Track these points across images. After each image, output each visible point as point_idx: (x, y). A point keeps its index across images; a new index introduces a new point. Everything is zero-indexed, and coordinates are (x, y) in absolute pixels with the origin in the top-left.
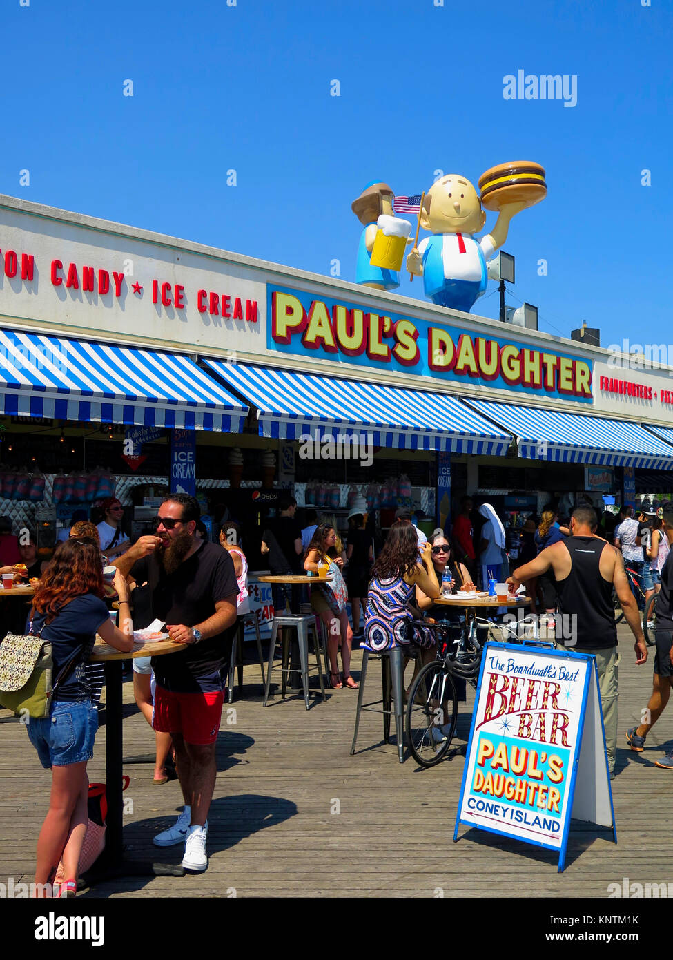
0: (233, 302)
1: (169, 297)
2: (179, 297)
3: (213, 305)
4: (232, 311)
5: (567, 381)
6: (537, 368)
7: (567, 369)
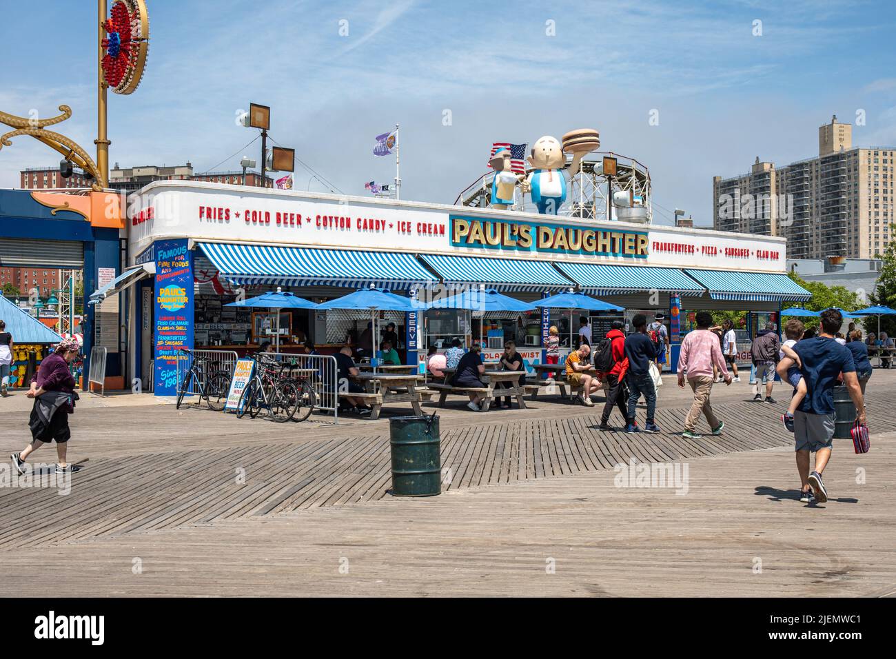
0: (433, 227)
1: (404, 227)
2: (409, 227)
3: (424, 228)
4: (432, 230)
5: (630, 247)
6: (608, 242)
7: (630, 240)
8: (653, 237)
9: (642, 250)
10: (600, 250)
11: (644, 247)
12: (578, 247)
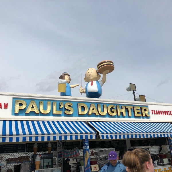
5: (138, 113)
6: (123, 110)
7: (137, 109)
8: (151, 108)
9: (145, 114)
10: (119, 114)
11: (146, 112)
12: (105, 113)
